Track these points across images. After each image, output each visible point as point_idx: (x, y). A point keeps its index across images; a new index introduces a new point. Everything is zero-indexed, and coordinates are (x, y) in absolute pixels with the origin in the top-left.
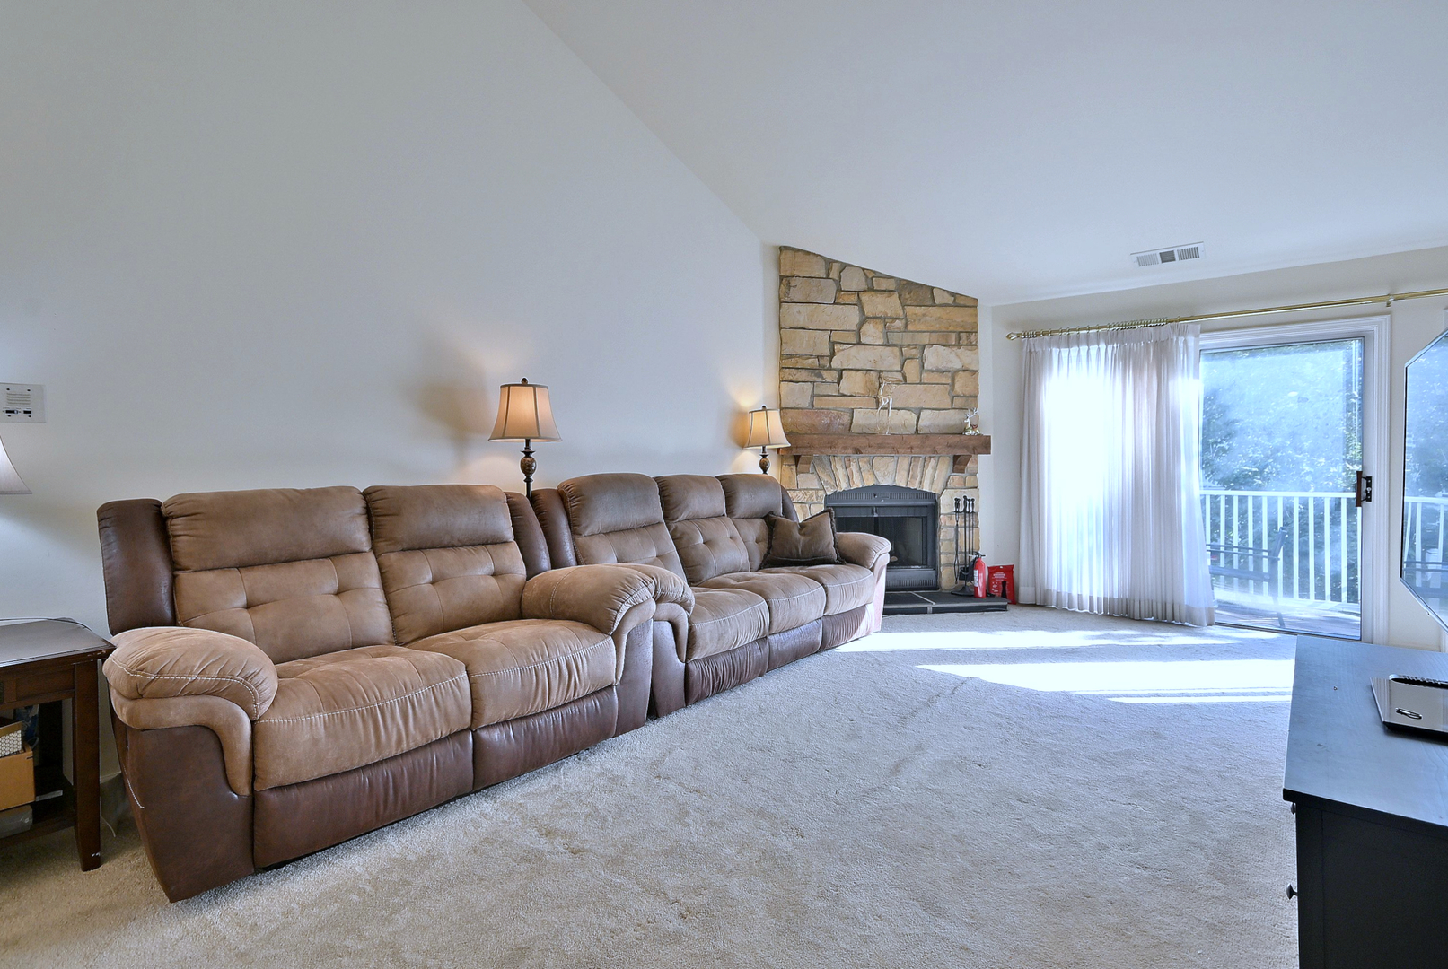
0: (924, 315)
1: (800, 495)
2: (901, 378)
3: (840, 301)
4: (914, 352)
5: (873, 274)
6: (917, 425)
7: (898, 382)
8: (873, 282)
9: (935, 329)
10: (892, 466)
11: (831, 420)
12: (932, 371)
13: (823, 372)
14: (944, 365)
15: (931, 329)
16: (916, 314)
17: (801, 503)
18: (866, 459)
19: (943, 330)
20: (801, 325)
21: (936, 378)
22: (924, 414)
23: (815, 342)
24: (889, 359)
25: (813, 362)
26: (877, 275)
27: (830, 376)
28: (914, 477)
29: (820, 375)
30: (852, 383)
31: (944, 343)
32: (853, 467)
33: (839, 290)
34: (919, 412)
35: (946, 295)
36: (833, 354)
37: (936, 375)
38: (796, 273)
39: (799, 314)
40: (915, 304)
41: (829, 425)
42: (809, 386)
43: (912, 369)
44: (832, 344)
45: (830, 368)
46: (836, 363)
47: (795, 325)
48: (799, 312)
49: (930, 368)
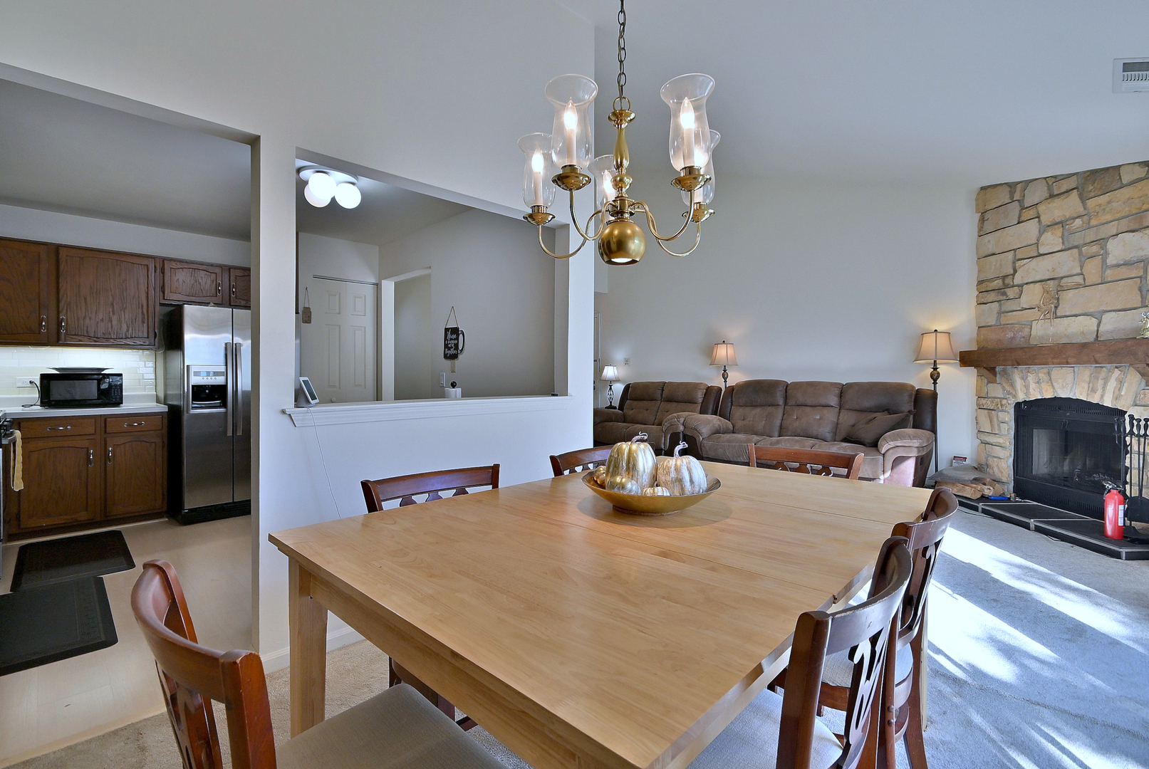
0: (1109, 203)
1: (988, 402)
2: (1082, 281)
3: (1023, 219)
4: (1094, 249)
5: (1054, 180)
6: (1098, 331)
7: (1077, 286)
8: (1054, 187)
9: (1124, 214)
10: (1070, 377)
11: (1014, 334)
12: (1118, 266)
13: (1007, 290)
14: (1133, 254)
15: (1118, 216)
16: (1099, 205)
17: (989, 409)
18: (1045, 371)
19: (1134, 212)
20: (991, 251)
21: (1124, 272)
22: (1107, 318)
23: (1001, 265)
24: (1066, 263)
25: (998, 283)
26: (1059, 178)
27: (1011, 293)
28: (1093, 391)
29: (1004, 294)
30: (1032, 296)
31: (1136, 227)
32: (1031, 378)
33: (1023, 208)
34: (1098, 315)
35: (1137, 168)
36: (1015, 271)
37: (1124, 269)
38: (988, 207)
39: (991, 243)
40: (1100, 193)
41: (1012, 338)
42: (995, 305)
43: (1092, 268)
44: (1016, 260)
45: (1013, 286)
46: (1018, 280)
47: (986, 253)
48: (989, 241)
49: (1115, 262)
